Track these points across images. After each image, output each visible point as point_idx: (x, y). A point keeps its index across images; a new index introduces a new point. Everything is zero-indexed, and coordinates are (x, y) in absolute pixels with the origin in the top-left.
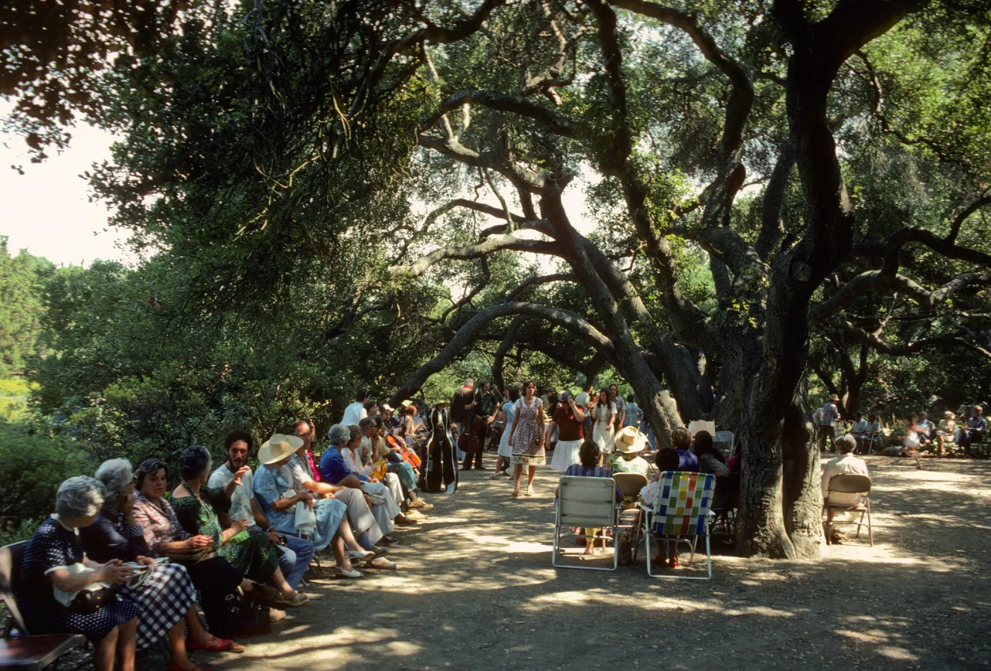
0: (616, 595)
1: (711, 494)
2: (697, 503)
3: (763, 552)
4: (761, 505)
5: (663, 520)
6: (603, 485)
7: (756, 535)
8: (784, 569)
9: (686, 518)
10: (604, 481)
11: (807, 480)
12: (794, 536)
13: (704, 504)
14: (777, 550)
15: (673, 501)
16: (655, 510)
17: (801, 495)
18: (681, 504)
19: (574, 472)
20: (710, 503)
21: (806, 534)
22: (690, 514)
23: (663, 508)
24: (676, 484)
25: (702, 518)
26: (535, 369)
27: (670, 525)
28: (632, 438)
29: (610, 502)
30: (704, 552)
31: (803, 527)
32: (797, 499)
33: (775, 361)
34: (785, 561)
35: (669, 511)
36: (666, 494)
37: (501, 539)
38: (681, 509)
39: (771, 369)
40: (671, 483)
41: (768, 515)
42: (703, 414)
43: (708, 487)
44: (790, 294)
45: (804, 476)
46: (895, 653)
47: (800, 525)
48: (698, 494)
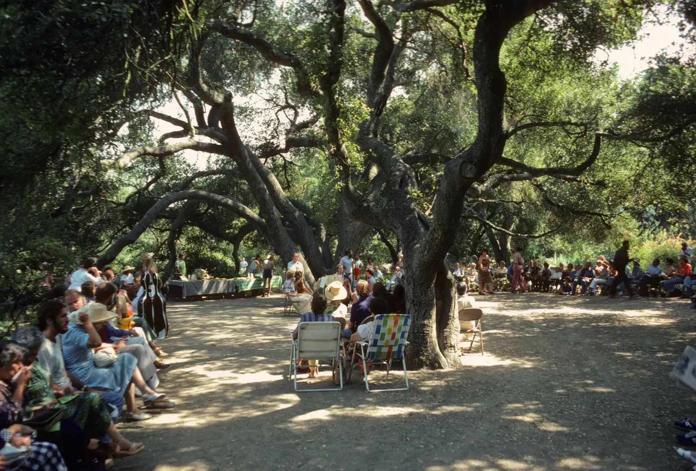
0: (347, 409)
1: (407, 328)
2: (398, 336)
3: (427, 365)
4: (424, 333)
5: (375, 350)
6: (331, 327)
7: (421, 355)
8: (441, 376)
9: (391, 347)
10: (333, 324)
11: (451, 314)
12: (446, 352)
13: (402, 336)
14: (435, 364)
15: (383, 336)
16: (371, 343)
17: (448, 324)
18: (388, 337)
19: (307, 318)
20: (406, 335)
21: (453, 351)
22: (393, 344)
23: (375, 341)
24: (385, 324)
25: (400, 346)
26: (192, 239)
27: (379, 353)
28: (338, 290)
29: (336, 339)
30: (401, 369)
31: (451, 346)
32: (445, 328)
33: (440, 233)
34: (442, 370)
35: (379, 343)
36: (378, 331)
37: (228, 373)
38: (388, 341)
39: (436, 238)
40: (381, 322)
41: (428, 340)
42: (327, 270)
43: (405, 323)
44: (458, 186)
45: (450, 312)
46: (552, 427)
47: (449, 345)
48: (400, 329)
